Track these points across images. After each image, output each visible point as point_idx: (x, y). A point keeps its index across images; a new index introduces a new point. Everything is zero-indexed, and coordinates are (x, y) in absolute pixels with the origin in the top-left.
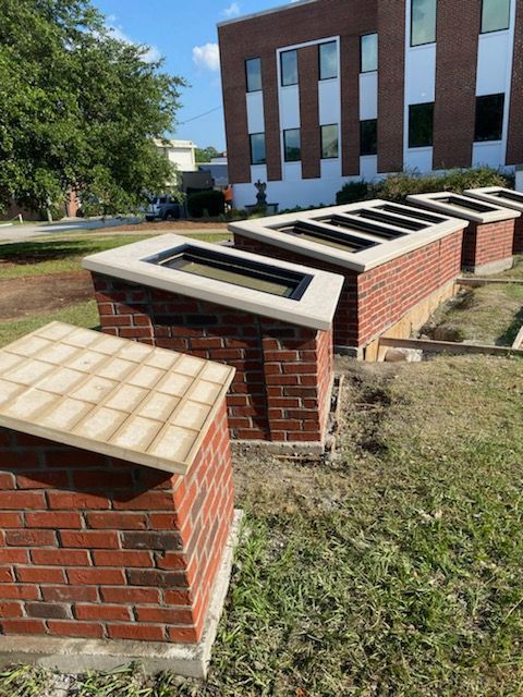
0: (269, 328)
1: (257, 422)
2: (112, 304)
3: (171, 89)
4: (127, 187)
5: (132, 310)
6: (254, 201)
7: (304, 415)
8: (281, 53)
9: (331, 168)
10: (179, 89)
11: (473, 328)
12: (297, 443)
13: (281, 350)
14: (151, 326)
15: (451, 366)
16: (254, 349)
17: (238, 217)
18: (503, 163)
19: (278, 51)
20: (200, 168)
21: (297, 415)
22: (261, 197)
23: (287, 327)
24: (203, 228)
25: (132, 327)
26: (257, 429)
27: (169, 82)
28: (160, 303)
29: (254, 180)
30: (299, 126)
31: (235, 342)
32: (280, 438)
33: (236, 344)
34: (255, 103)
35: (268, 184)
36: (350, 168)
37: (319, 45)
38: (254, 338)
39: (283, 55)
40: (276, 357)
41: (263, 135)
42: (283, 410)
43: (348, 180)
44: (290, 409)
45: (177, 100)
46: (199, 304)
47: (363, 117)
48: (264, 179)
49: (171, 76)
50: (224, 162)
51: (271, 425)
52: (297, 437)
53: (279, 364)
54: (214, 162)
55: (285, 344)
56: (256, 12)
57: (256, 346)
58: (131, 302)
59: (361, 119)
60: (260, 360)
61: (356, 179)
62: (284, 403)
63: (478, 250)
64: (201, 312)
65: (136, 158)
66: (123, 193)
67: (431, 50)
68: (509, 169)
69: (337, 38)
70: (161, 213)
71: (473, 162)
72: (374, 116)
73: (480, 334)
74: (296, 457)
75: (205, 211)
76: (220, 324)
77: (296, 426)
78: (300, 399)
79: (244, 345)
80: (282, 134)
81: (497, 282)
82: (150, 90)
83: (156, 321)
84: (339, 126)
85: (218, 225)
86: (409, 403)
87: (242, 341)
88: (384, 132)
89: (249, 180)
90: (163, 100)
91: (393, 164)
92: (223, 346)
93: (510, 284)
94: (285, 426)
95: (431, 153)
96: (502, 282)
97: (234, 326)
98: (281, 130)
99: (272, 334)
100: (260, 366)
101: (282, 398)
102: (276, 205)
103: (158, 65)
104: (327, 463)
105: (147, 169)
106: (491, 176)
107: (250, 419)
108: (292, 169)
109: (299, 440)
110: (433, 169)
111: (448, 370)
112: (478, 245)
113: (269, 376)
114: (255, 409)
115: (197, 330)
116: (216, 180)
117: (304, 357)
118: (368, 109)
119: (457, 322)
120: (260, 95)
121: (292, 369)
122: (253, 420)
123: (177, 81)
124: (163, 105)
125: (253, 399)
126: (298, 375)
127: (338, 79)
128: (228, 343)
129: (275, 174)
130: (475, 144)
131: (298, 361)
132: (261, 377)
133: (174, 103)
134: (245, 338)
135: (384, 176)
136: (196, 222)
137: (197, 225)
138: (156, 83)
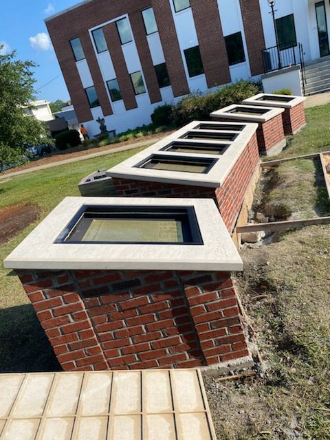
0: (188, 279)
1: (192, 354)
2: (41, 291)
3: (25, 70)
4: (12, 145)
5: (61, 292)
6: (99, 132)
7: (231, 340)
8: (92, 32)
9: (143, 99)
10: (31, 69)
11: (293, 202)
12: (231, 362)
13: (202, 293)
14: (81, 301)
15: (301, 242)
16: (178, 298)
17: (92, 145)
18: (250, 76)
19: (90, 30)
20: (56, 117)
21: (225, 341)
22: (103, 128)
23: (204, 275)
24: (71, 157)
25: (64, 305)
26: (194, 359)
27: (23, 66)
28: (84, 280)
29: (96, 118)
30: (116, 77)
31: (160, 296)
32: (214, 361)
33: (161, 297)
34: (83, 67)
35: (105, 118)
36: (155, 97)
37: (116, 22)
38: (176, 289)
39: (94, 32)
40: (199, 300)
41: (94, 88)
42: (213, 340)
43: (156, 105)
44: (219, 338)
45: (32, 77)
46: (121, 273)
47: (155, 63)
48: (102, 117)
49: (23, 61)
50: (71, 108)
51: (205, 354)
52: (229, 357)
53: (203, 305)
54: (64, 110)
55: (204, 288)
56: (68, 8)
57: (179, 294)
58: (58, 286)
59: (155, 65)
60: (185, 305)
61: (161, 104)
62: (213, 335)
63: (266, 140)
64: (124, 279)
65: (13, 124)
66: (10, 150)
67: (189, 12)
68: (256, 78)
69: (126, 15)
70: (38, 152)
71: (232, 79)
72: (163, 61)
73: (300, 205)
74: (234, 376)
75: (68, 145)
76: (144, 284)
77: (226, 349)
78: (226, 328)
79: (169, 296)
80: (106, 84)
81: (287, 160)
82: (11, 74)
83: (84, 295)
84: (142, 71)
85: (80, 153)
86: (291, 288)
87: (165, 294)
88: (171, 70)
89: (92, 119)
90: (22, 79)
91: (182, 90)
92: (150, 302)
93: (297, 160)
94: (217, 351)
95: (204, 78)
96: (291, 159)
97: (156, 283)
98: (105, 82)
99: (192, 282)
100: (186, 310)
101: (211, 331)
102: (114, 131)
103: (12, 56)
104: (262, 375)
105: (24, 129)
106: (247, 86)
107: (186, 353)
108: (118, 106)
109: (231, 358)
110: (208, 88)
111: (301, 247)
112: (265, 136)
113: (196, 317)
114: (188, 344)
115: (122, 294)
116: (68, 121)
117: (223, 295)
118: (158, 58)
119: (279, 199)
120: (85, 62)
121: (214, 307)
122: (188, 352)
123: (28, 64)
124: (23, 83)
125: (185, 338)
126: (221, 310)
127: (134, 41)
128: (153, 299)
129: (108, 111)
130: (230, 67)
131: (219, 300)
132: (190, 319)
133: (30, 80)
134: (169, 291)
135: (179, 99)
136: (64, 154)
137: (66, 156)
138: (14, 69)
